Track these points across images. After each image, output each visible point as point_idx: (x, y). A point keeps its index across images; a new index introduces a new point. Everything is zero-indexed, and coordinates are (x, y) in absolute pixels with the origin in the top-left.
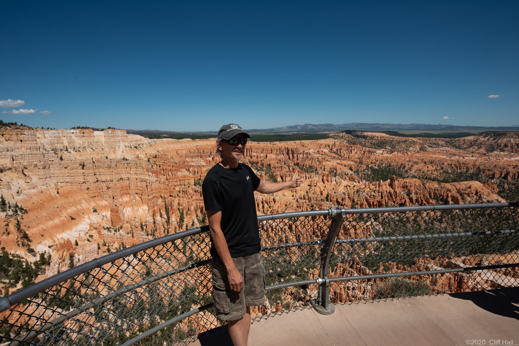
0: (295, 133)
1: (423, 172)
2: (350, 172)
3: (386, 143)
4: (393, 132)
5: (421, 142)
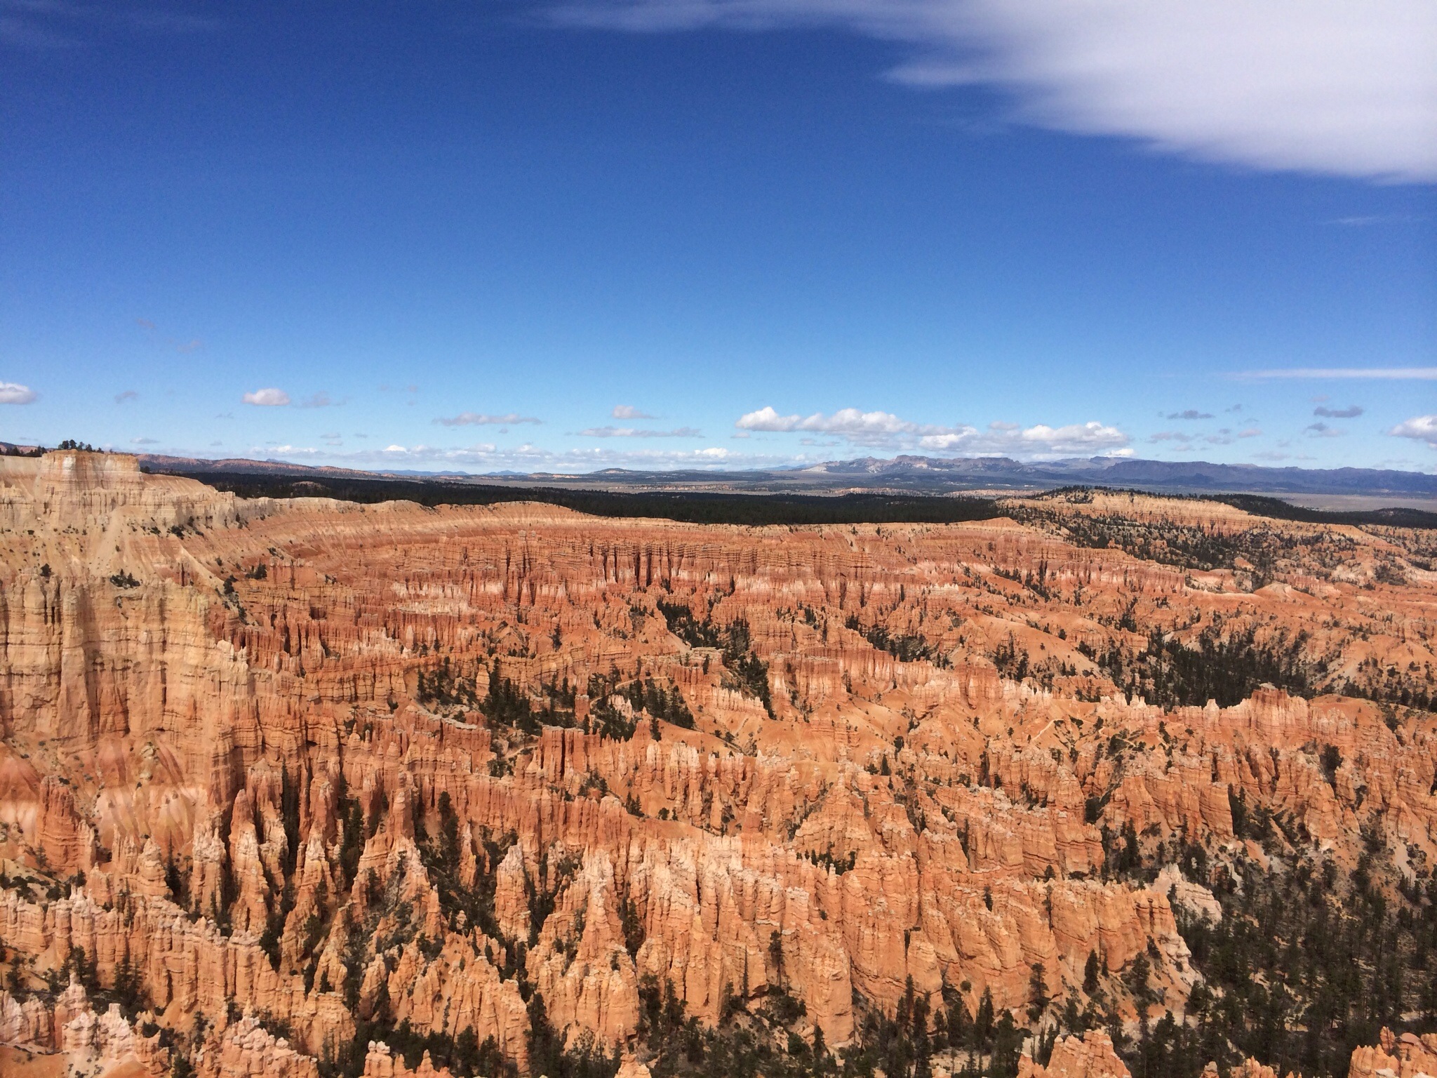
0: (858, 490)
1: (1392, 673)
2: (1082, 663)
3: (1235, 547)
4: (1264, 500)
5: (1382, 543)
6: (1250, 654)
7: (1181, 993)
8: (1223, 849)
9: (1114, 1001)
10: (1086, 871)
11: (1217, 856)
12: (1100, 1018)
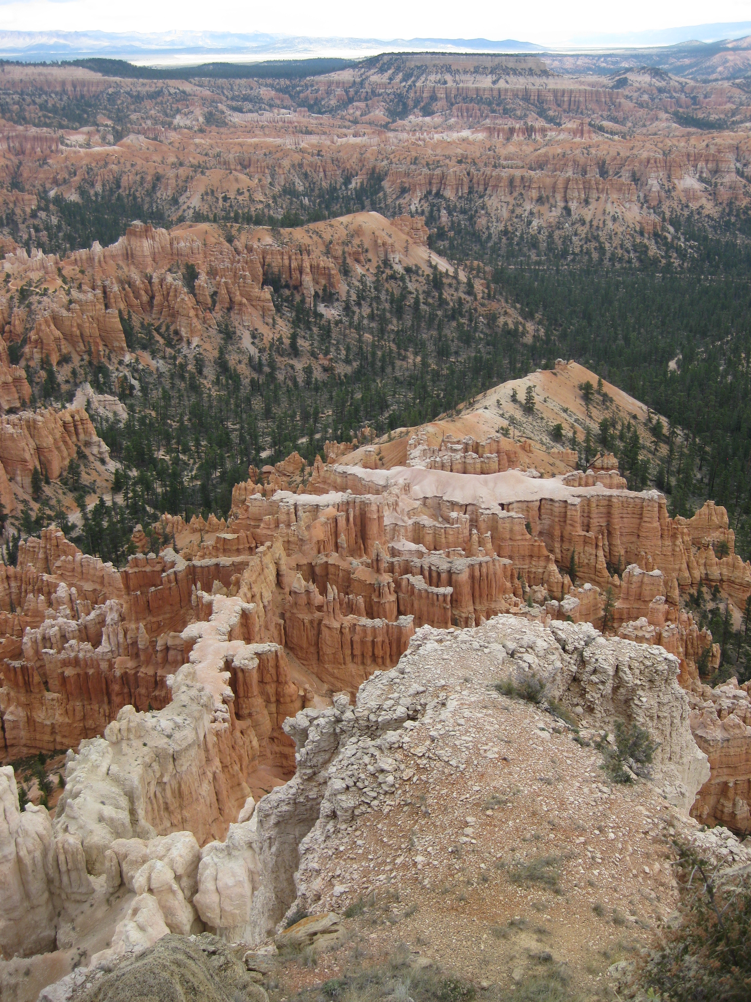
1: (225, 199)
3: (95, 106)
5: (207, 93)
6: (119, 198)
7: (107, 480)
8: (121, 363)
9: (59, 501)
10: (18, 405)
11: (117, 369)
12: (50, 518)
